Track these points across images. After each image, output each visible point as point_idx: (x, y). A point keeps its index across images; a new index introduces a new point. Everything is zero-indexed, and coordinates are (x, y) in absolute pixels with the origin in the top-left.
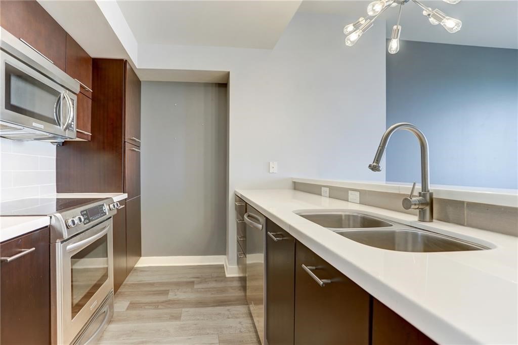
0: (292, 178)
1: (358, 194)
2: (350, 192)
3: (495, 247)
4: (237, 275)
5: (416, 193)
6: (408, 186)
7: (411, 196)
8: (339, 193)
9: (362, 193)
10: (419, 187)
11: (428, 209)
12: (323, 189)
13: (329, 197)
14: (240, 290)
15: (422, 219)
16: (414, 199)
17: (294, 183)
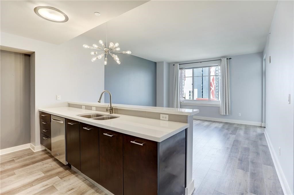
0: (68, 102)
1: (95, 107)
2: (93, 107)
3: (120, 117)
4: (41, 150)
5: (109, 107)
6: (108, 105)
7: (108, 108)
8: (88, 107)
9: (97, 107)
10: (110, 105)
11: (111, 111)
12: (83, 106)
13: (85, 109)
14: (45, 155)
15: (110, 114)
16: (109, 109)
17: (69, 104)
